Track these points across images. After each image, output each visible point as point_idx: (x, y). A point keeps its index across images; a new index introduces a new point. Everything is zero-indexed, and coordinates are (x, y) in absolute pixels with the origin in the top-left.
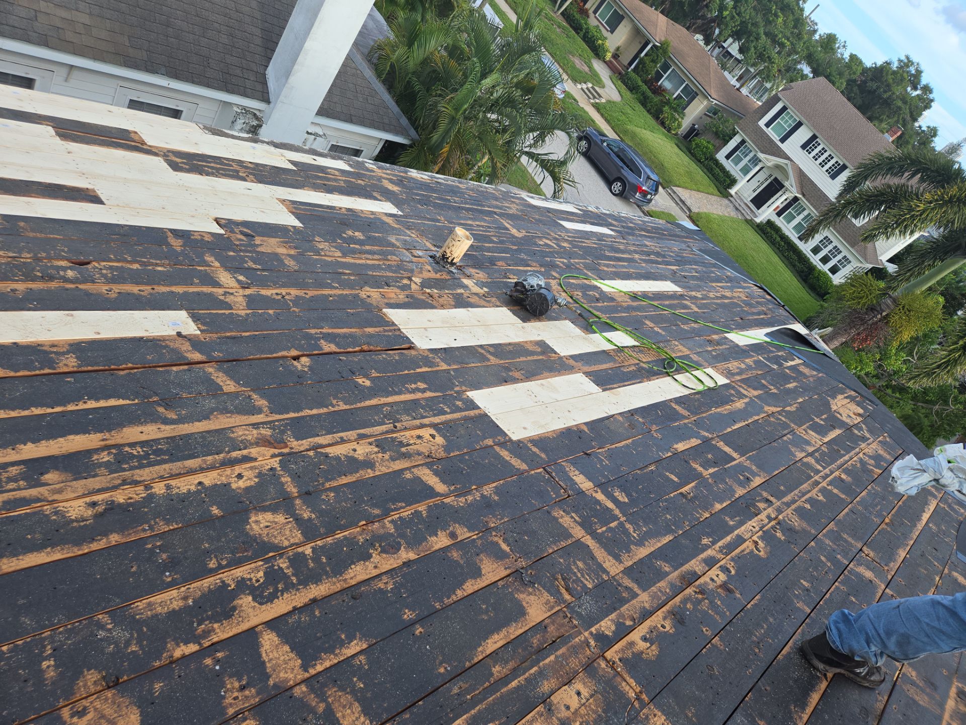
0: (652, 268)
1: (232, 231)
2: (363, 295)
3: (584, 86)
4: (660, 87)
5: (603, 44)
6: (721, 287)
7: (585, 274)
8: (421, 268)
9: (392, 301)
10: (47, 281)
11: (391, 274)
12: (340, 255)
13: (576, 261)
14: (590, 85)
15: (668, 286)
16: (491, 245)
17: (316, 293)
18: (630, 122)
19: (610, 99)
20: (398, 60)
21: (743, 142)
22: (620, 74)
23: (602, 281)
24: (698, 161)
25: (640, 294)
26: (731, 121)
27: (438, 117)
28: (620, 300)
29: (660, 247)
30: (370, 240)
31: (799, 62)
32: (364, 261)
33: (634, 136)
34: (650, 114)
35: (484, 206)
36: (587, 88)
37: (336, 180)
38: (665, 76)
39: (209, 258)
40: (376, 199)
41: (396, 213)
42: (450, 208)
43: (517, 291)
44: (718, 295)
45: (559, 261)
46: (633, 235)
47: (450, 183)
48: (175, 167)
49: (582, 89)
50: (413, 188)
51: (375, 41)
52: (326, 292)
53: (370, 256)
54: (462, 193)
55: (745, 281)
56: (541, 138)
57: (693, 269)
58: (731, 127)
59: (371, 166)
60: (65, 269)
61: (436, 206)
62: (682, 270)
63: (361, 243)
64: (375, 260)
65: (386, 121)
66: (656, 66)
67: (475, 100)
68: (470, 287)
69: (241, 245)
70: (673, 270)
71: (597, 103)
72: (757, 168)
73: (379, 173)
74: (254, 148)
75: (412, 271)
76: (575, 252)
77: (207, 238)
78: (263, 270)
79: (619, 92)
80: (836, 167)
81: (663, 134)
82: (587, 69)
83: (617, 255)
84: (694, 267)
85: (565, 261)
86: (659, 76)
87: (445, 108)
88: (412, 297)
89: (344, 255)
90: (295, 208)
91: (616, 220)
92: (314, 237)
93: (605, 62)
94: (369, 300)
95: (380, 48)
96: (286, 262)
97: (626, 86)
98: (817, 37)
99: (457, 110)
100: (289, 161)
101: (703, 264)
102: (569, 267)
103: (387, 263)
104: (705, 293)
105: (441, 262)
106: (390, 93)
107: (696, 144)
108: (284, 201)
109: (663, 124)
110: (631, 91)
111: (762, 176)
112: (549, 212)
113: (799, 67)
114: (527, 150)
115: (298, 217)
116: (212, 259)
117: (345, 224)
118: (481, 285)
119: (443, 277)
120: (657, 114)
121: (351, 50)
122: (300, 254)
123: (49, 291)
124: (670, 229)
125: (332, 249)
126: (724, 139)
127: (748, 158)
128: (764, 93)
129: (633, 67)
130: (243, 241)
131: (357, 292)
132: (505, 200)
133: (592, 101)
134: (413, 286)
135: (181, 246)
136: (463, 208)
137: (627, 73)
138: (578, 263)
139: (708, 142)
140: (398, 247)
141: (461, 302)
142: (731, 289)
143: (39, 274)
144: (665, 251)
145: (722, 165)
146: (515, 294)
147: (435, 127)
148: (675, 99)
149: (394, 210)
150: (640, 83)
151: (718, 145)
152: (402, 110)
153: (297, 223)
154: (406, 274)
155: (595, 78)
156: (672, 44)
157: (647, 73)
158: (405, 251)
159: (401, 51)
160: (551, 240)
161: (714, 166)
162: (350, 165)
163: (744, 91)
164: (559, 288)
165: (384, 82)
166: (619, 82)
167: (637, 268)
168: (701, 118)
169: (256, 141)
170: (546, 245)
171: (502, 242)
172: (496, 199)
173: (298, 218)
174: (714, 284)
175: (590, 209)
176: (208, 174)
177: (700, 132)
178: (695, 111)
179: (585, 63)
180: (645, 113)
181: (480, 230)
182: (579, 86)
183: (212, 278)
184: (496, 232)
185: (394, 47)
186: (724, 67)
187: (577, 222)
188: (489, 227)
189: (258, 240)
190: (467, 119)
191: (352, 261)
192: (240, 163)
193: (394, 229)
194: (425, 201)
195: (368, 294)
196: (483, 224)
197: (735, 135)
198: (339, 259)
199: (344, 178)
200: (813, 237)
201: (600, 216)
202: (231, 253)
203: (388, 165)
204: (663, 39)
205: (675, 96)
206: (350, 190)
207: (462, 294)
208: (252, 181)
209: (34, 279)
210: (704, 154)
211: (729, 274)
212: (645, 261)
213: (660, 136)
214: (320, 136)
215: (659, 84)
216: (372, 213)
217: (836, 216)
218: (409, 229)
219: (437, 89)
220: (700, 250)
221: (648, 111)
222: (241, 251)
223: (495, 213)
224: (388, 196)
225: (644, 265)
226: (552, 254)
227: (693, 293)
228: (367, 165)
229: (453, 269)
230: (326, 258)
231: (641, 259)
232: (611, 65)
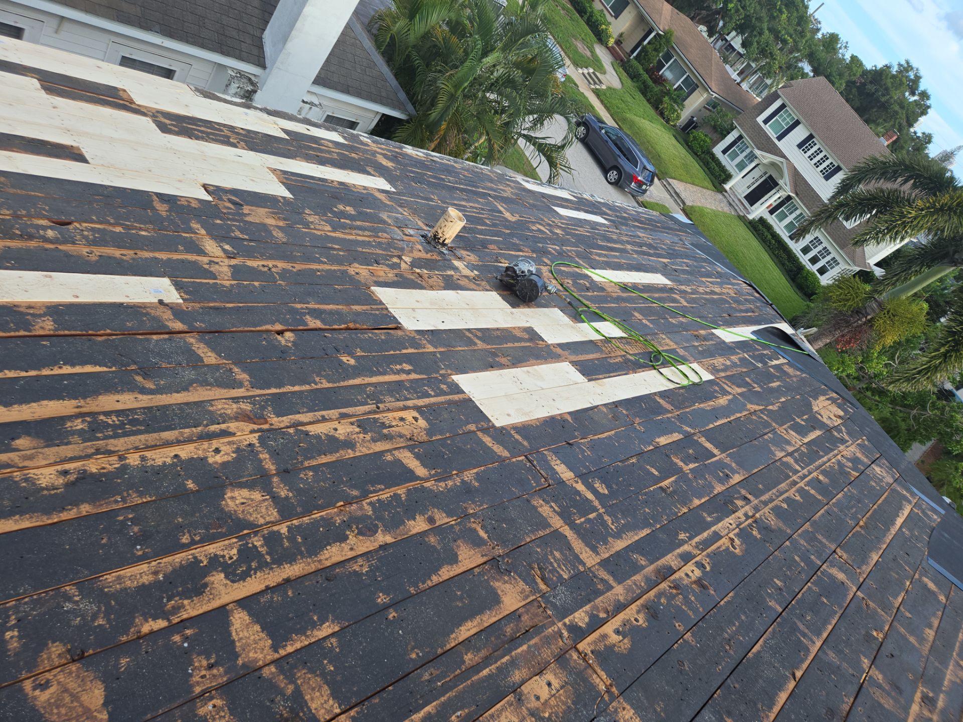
0: (643, 260)
1: (220, 199)
2: (351, 271)
3: (586, 71)
4: (661, 76)
5: (606, 29)
6: (710, 282)
7: (577, 263)
8: (412, 247)
9: (381, 279)
10: (26, 240)
11: (381, 252)
12: (330, 229)
13: (568, 248)
14: (591, 70)
15: (658, 279)
16: (483, 228)
17: (304, 267)
18: (630, 110)
19: (610, 85)
20: (398, 33)
21: (740, 137)
22: (622, 60)
23: (593, 270)
24: (695, 154)
25: (630, 285)
26: (730, 115)
27: (437, 94)
28: (609, 290)
29: (653, 239)
30: (362, 216)
31: (801, 61)
32: (354, 237)
33: (632, 125)
34: (650, 103)
35: (478, 187)
36: (589, 74)
37: (329, 152)
38: (667, 66)
39: (195, 225)
40: (369, 174)
41: (389, 189)
42: (444, 187)
43: (508, 275)
44: (708, 290)
45: (552, 248)
46: (626, 225)
47: (445, 161)
48: (164, 129)
49: (583, 74)
50: (407, 165)
51: (376, 11)
52: (314, 266)
53: (360, 232)
54: (457, 173)
55: (735, 278)
56: (539, 122)
57: (685, 263)
58: (730, 122)
59: (366, 139)
60: (45, 228)
61: (430, 184)
62: (673, 264)
63: (351, 218)
64: (366, 236)
65: (384, 94)
66: (658, 55)
67: (475, 79)
68: (461, 269)
69: (229, 213)
70: (664, 263)
71: (597, 89)
72: (753, 165)
73: (374, 147)
74: (246, 114)
75: (402, 249)
76: (568, 240)
77: (194, 204)
78: (251, 240)
79: (620, 79)
80: (830, 169)
81: (662, 124)
82: (589, 54)
83: (609, 245)
84: (685, 260)
85: (558, 248)
86: (661, 66)
87: (444, 85)
88: (401, 276)
89: (334, 230)
90: (285, 178)
91: (610, 209)
92: (304, 209)
93: (608, 48)
94: (357, 277)
95: (381, 18)
96: (274, 233)
97: (628, 74)
98: (819, 35)
99: (457, 87)
100: (282, 129)
101: (695, 258)
102: (561, 254)
103: (378, 240)
104: (694, 287)
105: (433, 243)
106: (389, 65)
107: (694, 137)
108: (275, 170)
109: (662, 114)
110: (632, 79)
111: (757, 173)
112: (544, 197)
113: (800, 65)
114: (525, 132)
115: (288, 187)
116: (198, 226)
117: (337, 198)
118: (471, 267)
119: (434, 257)
120: (656, 104)
121: (350, 19)
122: (289, 226)
123: (28, 250)
124: (664, 222)
125: (322, 223)
126: (722, 134)
127: (745, 154)
128: (764, 90)
129: (635, 54)
130: (231, 209)
131: (345, 268)
132: (500, 182)
133: (593, 87)
134: (403, 265)
135: (166, 211)
136: (457, 189)
137: (629, 61)
138: (570, 251)
139: (706, 136)
140: (390, 225)
141: (451, 284)
142: (720, 284)
143: (18, 232)
144: (658, 243)
145: (718, 160)
146: (505, 279)
147: (433, 104)
148: (675, 90)
149: (387, 187)
150: (642, 71)
151: (715, 139)
152: (400, 84)
153: (287, 194)
154: (396, 253)
155: (596, 63)
156: (675, 32)
157: (649, 61)
158: (396, 229)
159: (401, 23)
160: (544, 226)
161: (710, 160)
162: (344, 138)
163: (745, 86)
164: (550, 275)
165: (383, 54)
166: (621, 69)
167: (629, 259)
168: (700, 110)
169: (249, 107)
170: (539, 230)
171: (494, 225)
172: (491, 181)
173: (289, 189)
174: (704, 279)
175: (585, 196)
176: (197, 138)
177: (699, 125)
178: (695, 103)
179: (588, 47)
180: (645, 102)
181: (474, 212)
182: (580, 71)
183: (197, 245)
184: (489, 215)
185: (395, 19)
186: (726, 61)
187: (571, 209)
188: (483, 209)
189: (246, 209)
190: (466, 97)
191: (342, 236)
192: (232, 128)
193: (386, 205)
194: (419, 179)
195: (357, 271)
196: (476, 205)
197: (733, 130)
198: (329, 234)
199: (337, 151)
200: (804, 237)
201: (594, 204)
202: (218, 222)
203: (383, 140)
204: (667, 28)
205: (675, 87)
206: (343, 163)
207: (452, 276)
208: (243, 148)
209: (12, 237)
210: (701, 147)
211: (719, 269)
212: (637, 252)
213: (659, 127)
214: (316, 105)
215: (660, 73)
216: (365, 188)
217: (829, 217)
218: (401, 207)
219: (438, 65)
220: (692, 244)
221: (648, 100)
222: (229, 219)
223: (489, 195)
224: (382, 171)
225: (635, 256)
226: (544, 240)
227: (683, 287)
228: (361, 138)
229: (444, 250)
230: (315, 232)
231: (632, 250)
232: (613, 52)
